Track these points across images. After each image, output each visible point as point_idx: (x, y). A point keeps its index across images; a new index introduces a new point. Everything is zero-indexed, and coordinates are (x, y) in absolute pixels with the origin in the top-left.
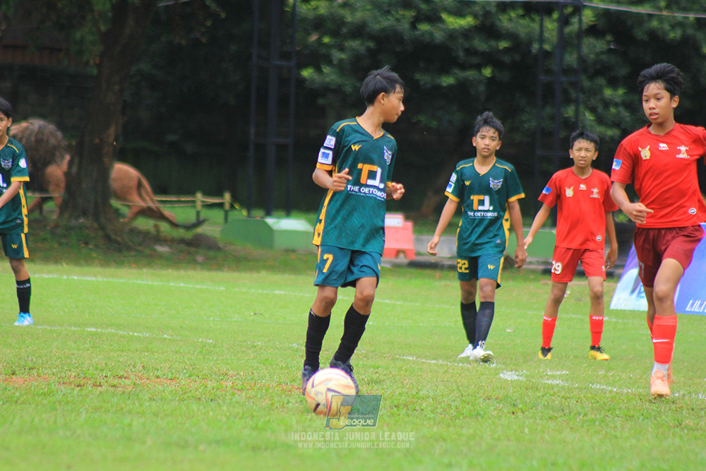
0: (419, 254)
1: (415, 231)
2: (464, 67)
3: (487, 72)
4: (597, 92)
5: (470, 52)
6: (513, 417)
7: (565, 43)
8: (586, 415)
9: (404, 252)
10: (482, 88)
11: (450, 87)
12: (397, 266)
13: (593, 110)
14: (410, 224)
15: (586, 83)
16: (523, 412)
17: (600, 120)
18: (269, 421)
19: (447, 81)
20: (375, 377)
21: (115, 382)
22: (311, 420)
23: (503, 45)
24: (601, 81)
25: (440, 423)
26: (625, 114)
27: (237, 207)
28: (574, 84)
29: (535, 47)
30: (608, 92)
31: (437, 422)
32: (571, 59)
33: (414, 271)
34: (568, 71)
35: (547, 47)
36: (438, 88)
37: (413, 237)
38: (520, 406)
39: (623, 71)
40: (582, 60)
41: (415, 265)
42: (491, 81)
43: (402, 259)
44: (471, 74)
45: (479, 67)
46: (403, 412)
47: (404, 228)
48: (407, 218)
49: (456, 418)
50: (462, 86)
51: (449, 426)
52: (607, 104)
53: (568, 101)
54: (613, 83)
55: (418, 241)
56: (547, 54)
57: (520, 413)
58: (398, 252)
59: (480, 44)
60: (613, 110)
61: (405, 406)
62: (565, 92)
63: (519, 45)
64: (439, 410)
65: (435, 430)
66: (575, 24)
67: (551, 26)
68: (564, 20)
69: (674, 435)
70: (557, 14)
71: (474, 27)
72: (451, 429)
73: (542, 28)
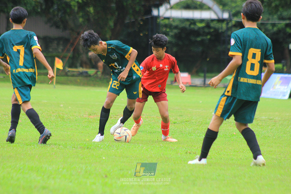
0: (192, 83)
2: (202, 36)
3: (209, 37)
5: (204, 32)
7: (228, 29)
10: (207, 41)
11: (200, 41)
18: (154, 126)
19: (199, 39)
21: (116, 117)
23: (212, 30)
29: (220, 31)
33: (191, 88)
35: (223, 31)
36: (197, 41)
42: (210, 39)
44: (204, 38)
45: (206, 36)
46: (188, 123)
49: (201, 124)
50: (202, 41)
51: (199, 126)
55: (192, 80)
56: (222, 33)
58: (187, 83)
59: (206, 30)
63: (216, 30)
64: (197, 122)
65: (196, 127)
66: (230, 25)
67: (224, 25)
68: (227, 24)
69: (256, 127)
70: (225, 23)
71: (205, 26)
72: (200, 127)
73: (222, 26)
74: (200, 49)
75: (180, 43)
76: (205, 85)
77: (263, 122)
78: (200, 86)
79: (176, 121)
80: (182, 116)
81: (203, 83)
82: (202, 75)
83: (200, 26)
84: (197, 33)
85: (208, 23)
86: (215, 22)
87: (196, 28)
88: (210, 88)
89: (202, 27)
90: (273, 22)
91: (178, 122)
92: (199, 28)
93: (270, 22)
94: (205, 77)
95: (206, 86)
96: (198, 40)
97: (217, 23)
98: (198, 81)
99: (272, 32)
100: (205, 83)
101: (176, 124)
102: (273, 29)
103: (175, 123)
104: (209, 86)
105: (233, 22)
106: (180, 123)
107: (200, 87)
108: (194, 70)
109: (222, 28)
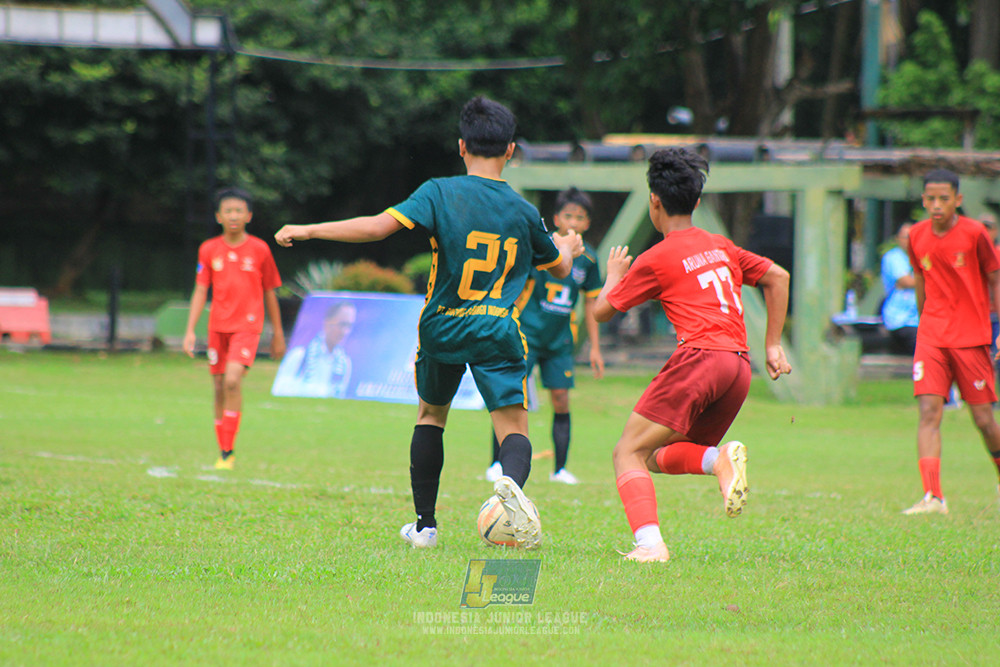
0: (54, 337)
2: (102, 121)
3: (130, 127)
4: (252, 150)
5: (109, 105)
6: (162, 518)
7: (217, 93)
8: (244, 514)
9: (37, 334)
10: (124, 147)
11: (88, 145)
12: (29, 351)
13: (251, 170)
14: (44, 303)
15: (241, 139)
17: (259, 182)
19: (84, 137)
23: (146, 96)
24: (258, 138)
25: (78, 527)
26: (287, 176)
28: (230, 142)
29: (183, 98)
30: (267, 151)
31: (75, 526)
32: (224, 111)
33: (49, 356)
34: (221, 125)
35: (196, 99)
36: (73, 147)
37: (47, 317)
38: (170, 506)
39: (282, 125)
40: (237, 113)
41: (50, 349)
42: (134, 138)
43: (35, 343)
44: (111, 130)
45: (119, 122)
46: (35, 516)
47: (37, 308)
49: (97, 521)
50: (101, 146)
51: (88, 530)
52: (266, 163)
53: (220, 159)
54: (272, 138)
56: (195, 107)
58: (30, 335)
59: (120, 96)
60: (272, 172)
61: (39, 509)
62: (218, 150)
63: (165, 97)
64: (78, 513)
66: (227, 74)
67: (200, 75)
68: (215, 69)
69: (343, 534)
70: (206, 63)
71: (111, 78)
72: (91, 534)
73: (191, 78)
74: (92, 181)
76: (114, 347)
77: (375, 509)
78: (90, 347)
81: (104, 334)
82: (102, 297)
83: (89, 78)
84: (75, 108)
85: (128, 64)
86: (158, 62)
87: (71, 88)
88: (136, 361)
89: (97, 80)
90: (416, 67)
92: (87, 87)
93: (405, 64)
94: (113, 311)
95: (119, 347)
96: (80, 142)
97: (166, 66)
98: (82, 326)
99: (412, 106)
100: (112, 336)
102: (415, 94)
104: (130, 348)
105: (242, 64)
107: (94, 351)
108: (67, 276)
109: (190, 89)
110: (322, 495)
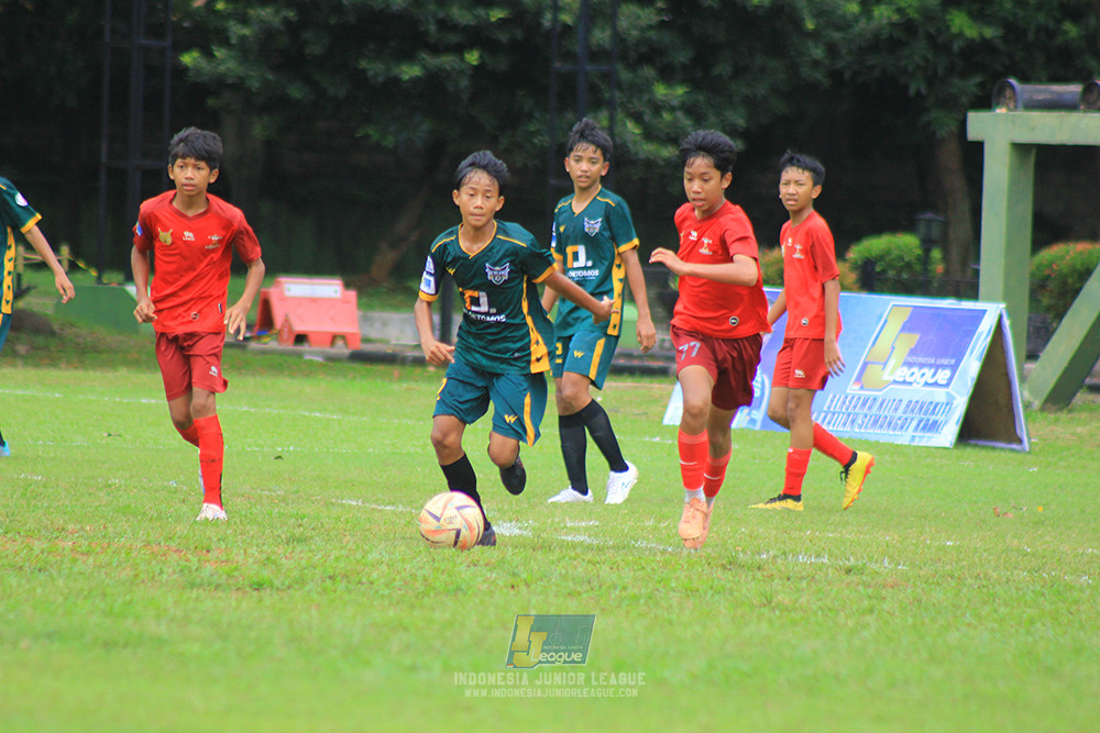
0: (366, 340)
1: (359, 306)
2: (436, 50)
3: (473, 57)
4: (642, 89)
5: (446, 24)
6: (512, 592)
7: (592, 12)
8: (625, 588)
9: (344, 337)
10: (464, 83)
11: (415, 81)
12: (332, 359)
13: (637, 118)
14: (352, 294)
15: (625, 75)
16: (527, 585)
17: (649, 135)
18: (130, 602)
19: (410, 72)
20: (298, 532)
22: (197, 599)
23: (497, 14)
24: (648, 72)
25: (398, 603)
27: (81, 265)
28: (607, 77)
29: (547, 18)
30: (660, 91)
31: (394, 601)
32: (602, 36)
33: (359, 366)
34: (598, 54)
35: (567, 18)
36: (396, 81)
37: (357, 313)
38: (524, 576)
39: (682, 56)
40: (618, 38)
41: (360, 357)
42: (478, 71)
43: (341, 349)
44: (447, 61)
45: (461, 50)
46: (341, 585)
47: (344, 301)
48: (347, 285)
49: (424, 594)
50: (434, 79)
51: (412, 607)
52: (657, 108)
53: (598, 103)
54: (667, 75)
55: (365, 319)
56: (564, 29)
57: (523, 588)
58: (334, 338)
59: (461, 14)
60: (667, 116)
61: (345, 576)
62: (593, 88)
63: (524, 14)
64: (398, 583)
65: (391, 613)
69: (760, 618)
72: (416, 612)
74: (423, 129)
75: (296, 92)
77: (804, 584)
79: (265, 574)
80: (302, 540)
91: (277, 583)
96: (405, 78)
101: (266, 594)
103: (258, 587)
106: (289, 587)
107: (420, 362)
108: (385, 258)
110: (731, 564)
